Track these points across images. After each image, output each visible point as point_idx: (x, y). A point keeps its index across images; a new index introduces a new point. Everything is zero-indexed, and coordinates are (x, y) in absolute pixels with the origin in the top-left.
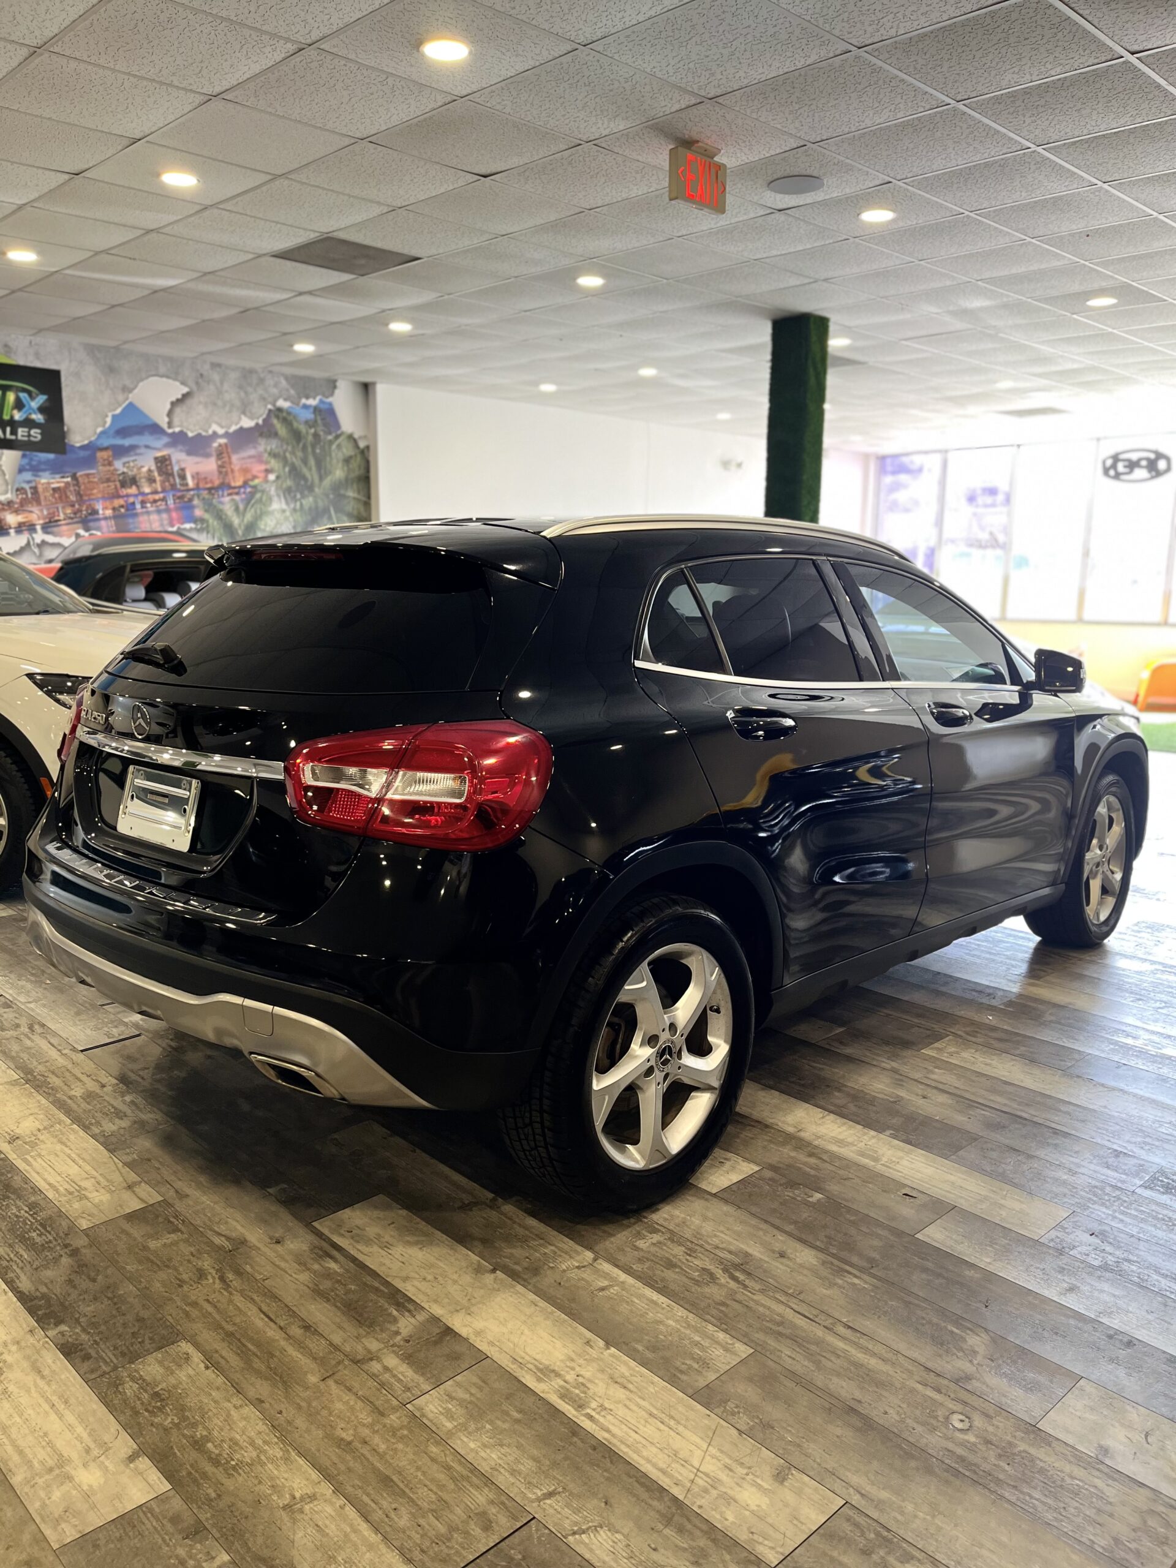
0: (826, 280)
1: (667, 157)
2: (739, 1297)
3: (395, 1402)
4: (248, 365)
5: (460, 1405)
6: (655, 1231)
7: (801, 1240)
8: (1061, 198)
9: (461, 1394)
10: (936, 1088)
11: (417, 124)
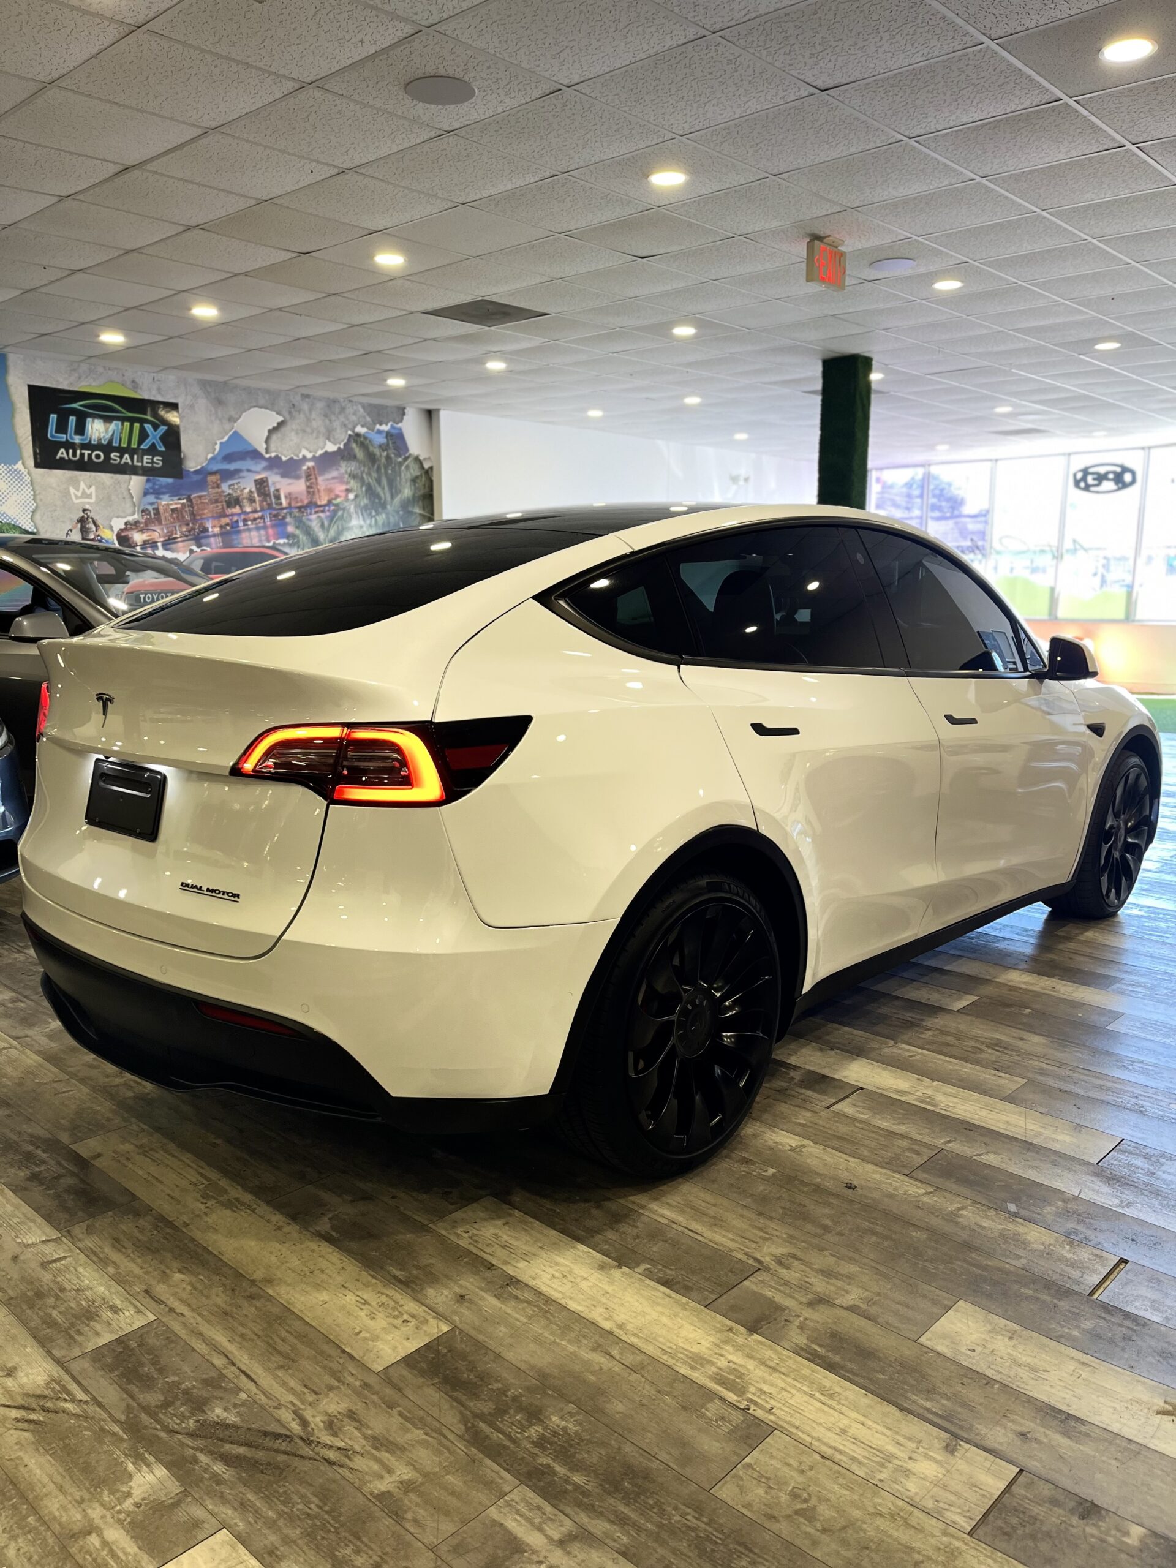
0: (885, 329)
1: (804, 247)
2: (1004, 1058)
3: (820, 1107)
4: (333, 396)
5: (862, 1108)
8: (1099, 273)
9: (860, 1104)
11: (610, 224)
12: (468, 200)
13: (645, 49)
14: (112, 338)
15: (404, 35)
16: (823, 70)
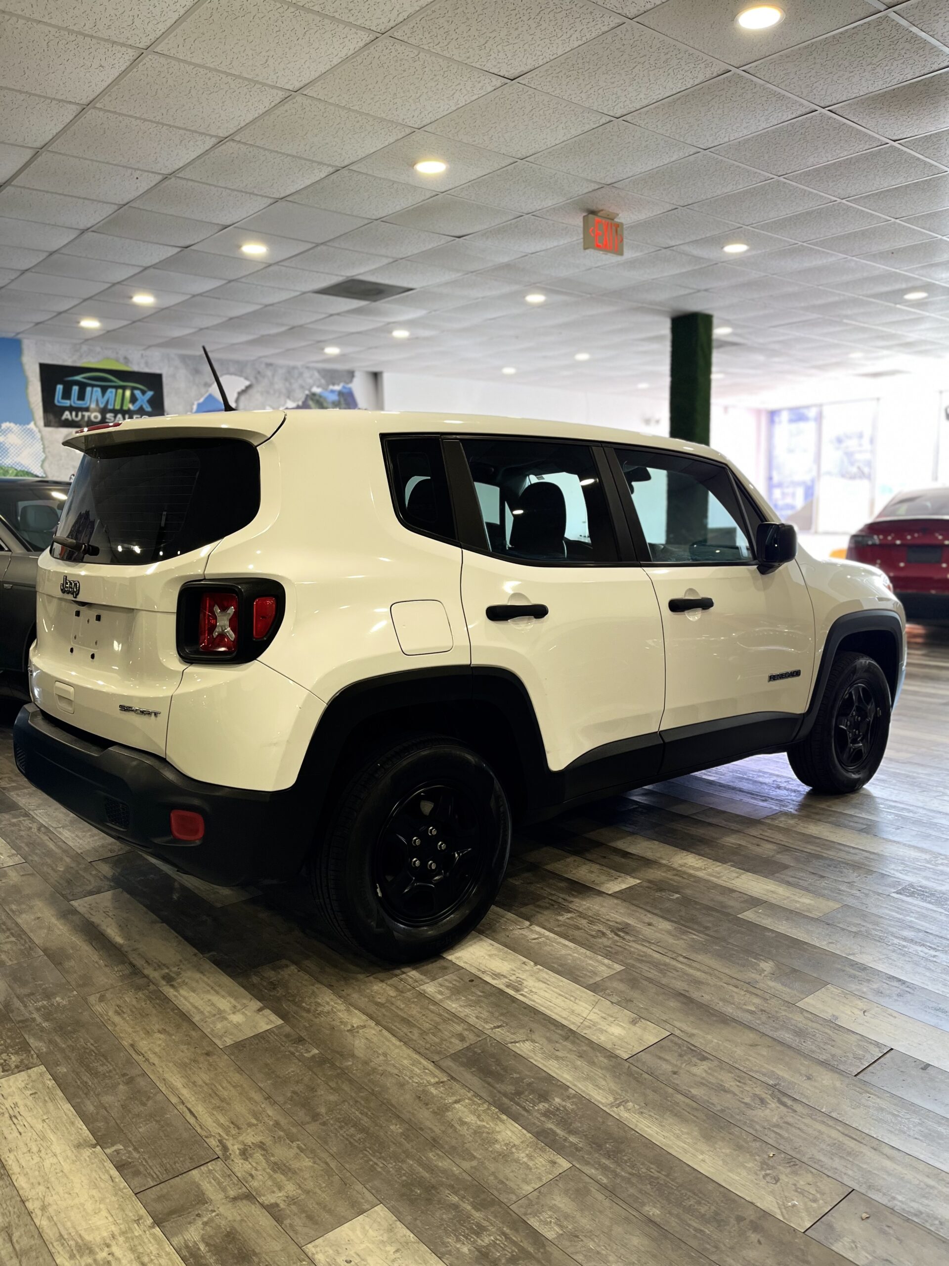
0: (706, 290)
1: (582, 220)
2: (619, 944)
3: (409, 987)
4: (292, 363)
5: (447, 989)
6: (569, 912)
7: (662, 917)
8: (867, 230)
9: (447, 984)
10: (767, 840)
11: (413, 209)
12: (283, 195)
13: (335, 54)
14: (90, 324)
15: (132, 58)
16: (500, 61)
